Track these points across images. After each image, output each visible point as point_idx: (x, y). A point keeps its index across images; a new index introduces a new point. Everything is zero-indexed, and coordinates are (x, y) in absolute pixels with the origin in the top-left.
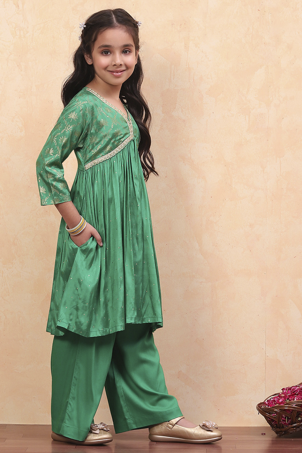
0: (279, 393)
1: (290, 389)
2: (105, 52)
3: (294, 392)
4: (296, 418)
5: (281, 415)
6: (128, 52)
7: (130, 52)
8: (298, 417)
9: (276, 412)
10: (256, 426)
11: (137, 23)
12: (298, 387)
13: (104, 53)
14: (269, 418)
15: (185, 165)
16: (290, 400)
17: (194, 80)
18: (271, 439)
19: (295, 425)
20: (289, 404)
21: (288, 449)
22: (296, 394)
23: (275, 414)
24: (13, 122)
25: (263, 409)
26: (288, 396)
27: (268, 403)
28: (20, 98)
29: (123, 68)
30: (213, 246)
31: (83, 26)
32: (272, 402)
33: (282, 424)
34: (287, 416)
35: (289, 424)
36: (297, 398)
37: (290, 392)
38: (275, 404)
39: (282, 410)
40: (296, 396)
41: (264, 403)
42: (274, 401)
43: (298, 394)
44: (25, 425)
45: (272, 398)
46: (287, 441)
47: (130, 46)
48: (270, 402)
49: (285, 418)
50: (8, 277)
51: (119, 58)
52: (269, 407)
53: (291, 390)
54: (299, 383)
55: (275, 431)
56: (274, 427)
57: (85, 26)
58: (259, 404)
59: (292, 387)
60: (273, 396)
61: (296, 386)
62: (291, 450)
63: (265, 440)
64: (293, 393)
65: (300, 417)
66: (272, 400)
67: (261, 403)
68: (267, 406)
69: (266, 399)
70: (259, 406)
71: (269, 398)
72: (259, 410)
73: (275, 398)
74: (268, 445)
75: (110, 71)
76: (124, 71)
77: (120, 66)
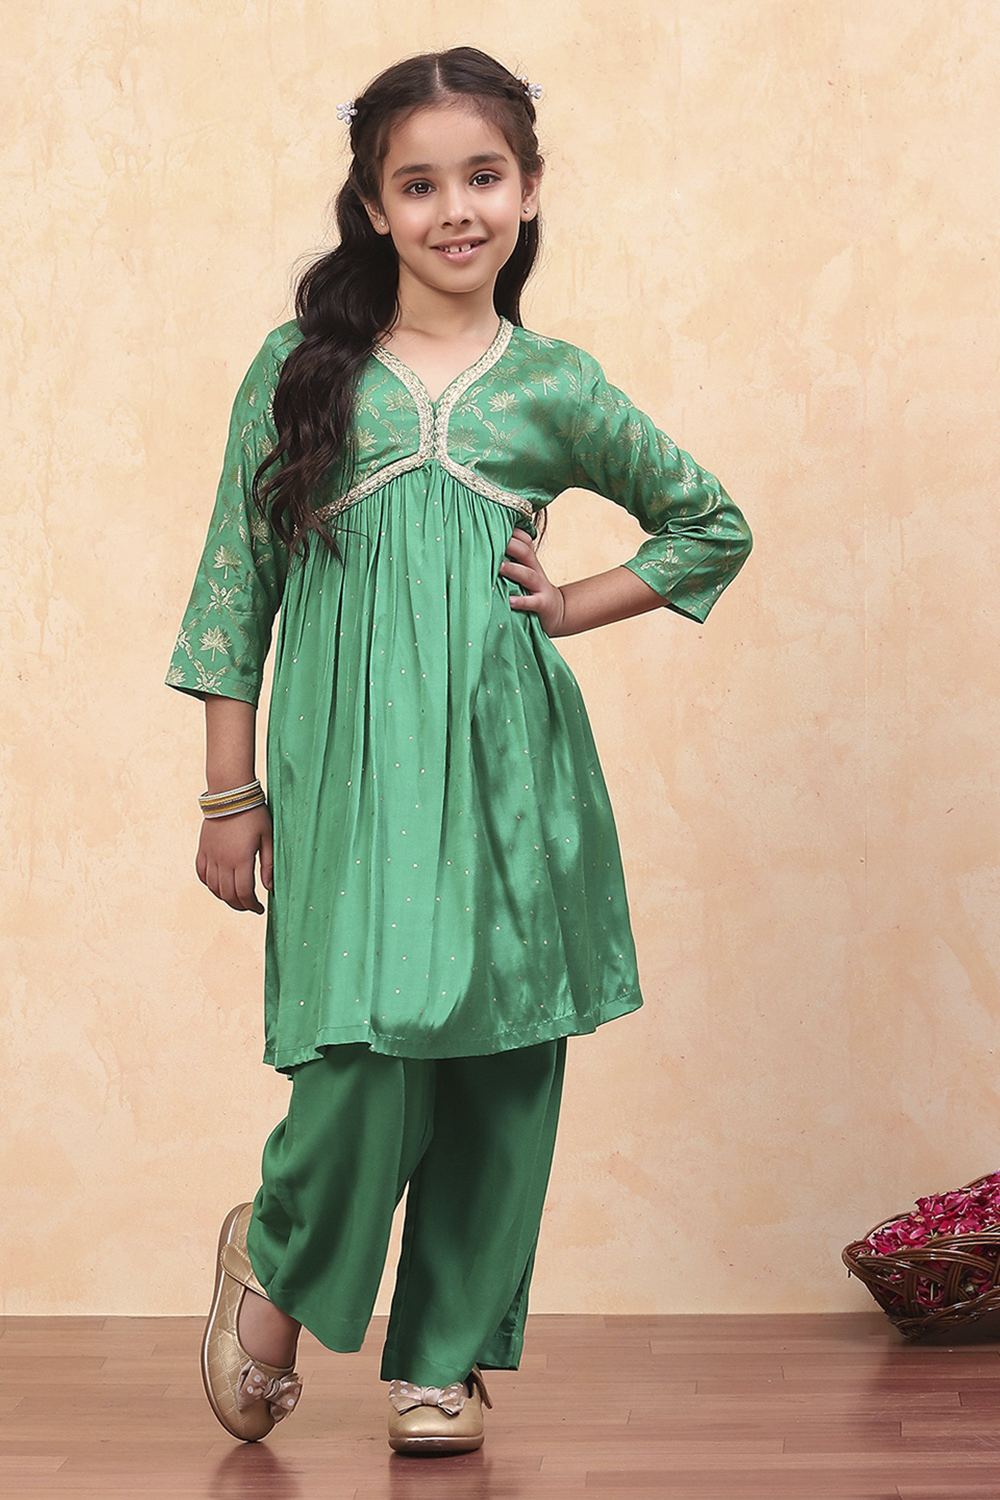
0: (909, 1214)
1: (941, 1200)
2: (417, 185)
3: (952, 1210)
4: (959, 1286)
5: (915, 1279)
6: (491, 180)
7: (496, 179)
8: (965, 1282)
9: (901, 1270)
11: (526, 89)
12: (966, 1195)
13: (414, 188)
14: (881, 1287)
16: (941, 1234)
18: (886, 1349)
19: (958, 1306)
20: (938, 1245)
21: (937, 1376)
22: (959, 1216)
23: (898, 1276)
24: (110, 425)
25: (864, 1262)
26: (935, 1222)
27: (877, 1244)
28: (129, 353)
29: (476, 232)
30: (707, 781)
31: (346, 112)
32: (888, 1241)
33: (918, 1303)
34: (933, 1281)
35: (940, 1304)
36: (963, 1228)
37: (941, 1209)
38: (898, 1246)
39: (917, 1264)
40: (958, 1221)
41: (865, 1244)
42: (894, 1235)
43: (964, 1216)
44: (160, 1318)
45: (887, 1228)
46: (933, 1353)
47: (496, 159)
48: (881, 1240)
49: (928, 1287)
50: (102, 884)
51: (460, 201)
52: (881, 1255)
53: (943, 1203)
54: (966, 1184)
55: (898, 1326)
56: (896, 1315)
57: (353, 112)
58: (850, 1247)
59: (948, 1194)
60: (890, 1221)
61: (961, 1192)
62: (945, 1379)
63: (868, 1353)
64: (950, 1214)
65: (970, 1282)
66: (889, 1234)
67: (857, 1244)
68: (874, 1251)
69: (869, 1230)
70: (851, 1252)
71: (880, 1229)
72: (852, 1264)
73: (896, 1229)
74: (878, 1367)
75: (436, 248)
76: (482, 242)
77: (464, 226)
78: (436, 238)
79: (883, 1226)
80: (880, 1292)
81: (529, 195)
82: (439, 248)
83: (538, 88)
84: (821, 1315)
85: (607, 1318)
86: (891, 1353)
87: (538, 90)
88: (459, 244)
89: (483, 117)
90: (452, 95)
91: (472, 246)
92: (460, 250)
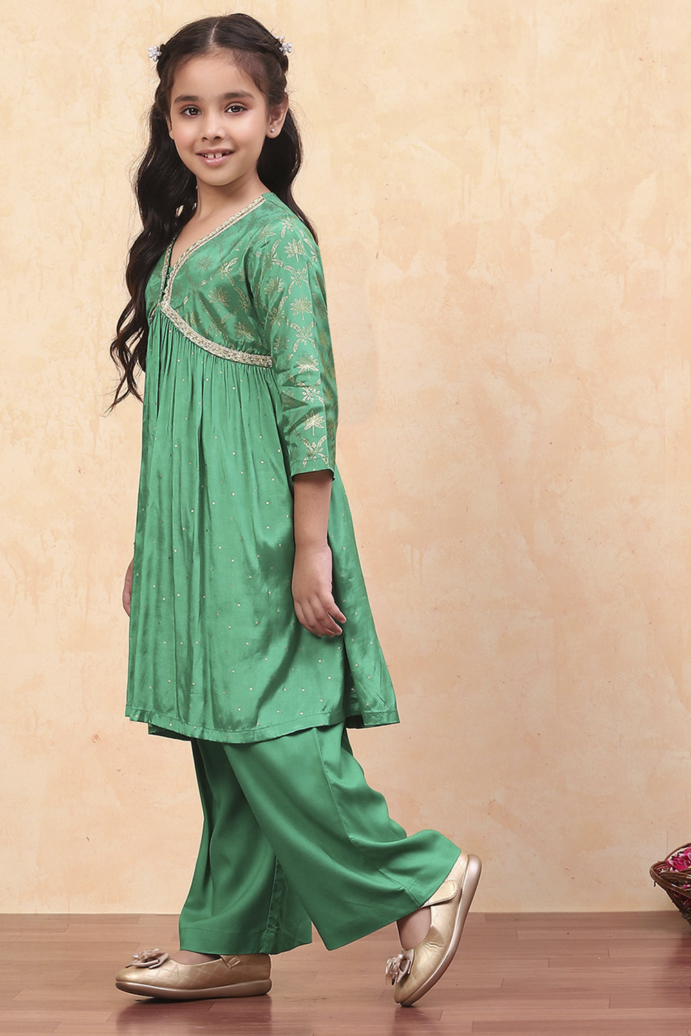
2: (190, 109)
6: (241, 110)
7: (245, 109)
9: (690, 881)
10: (650, 909)
11: (281, 45)
13: (188, 111)
14: (677, 893)
15: (496, 378)
17: (510, 204)
18: (679, 936)
23: (688, 886)
25: (664, 875)
27: (674, 863)
29: (226, 146)
30: (556, 543)
31: (155, 53)
32: (682, 861)
38: (689, 864)
41: (665, 863)
42: (686, 858)
45: (681, 853)
47: (244, 96)
48: (677, 861)
51: (215, 123)
52: (677, 871)
55: (688, 920)
56: (688, 912)
57: (159, 54)
58: (655, 866)
60: (683, 847)
63: (668, 939)
66: (682, 857)
67: (660, 864)
68: (672, 868)
69: (669, 854)
70: (656, 870)
71: (676, 853)
72: (656, 877)
73: (687, 853)
74: (674, 949)
75: (200, 154)
76: (231, 152)
77: (216, 141)
78: (200, 147)
79: (678, 851)
80: (677, 898)
81: (276, 120)
82: (202, 155)
83: (290, 45)
84: (635, 913)
85: (486, 915)
86: (684, 939)
87: (290, 47)
88: (214, 153)
89: (237, 66)
90: (218, 49)
91: (223, 155)
92: (215, 157)
